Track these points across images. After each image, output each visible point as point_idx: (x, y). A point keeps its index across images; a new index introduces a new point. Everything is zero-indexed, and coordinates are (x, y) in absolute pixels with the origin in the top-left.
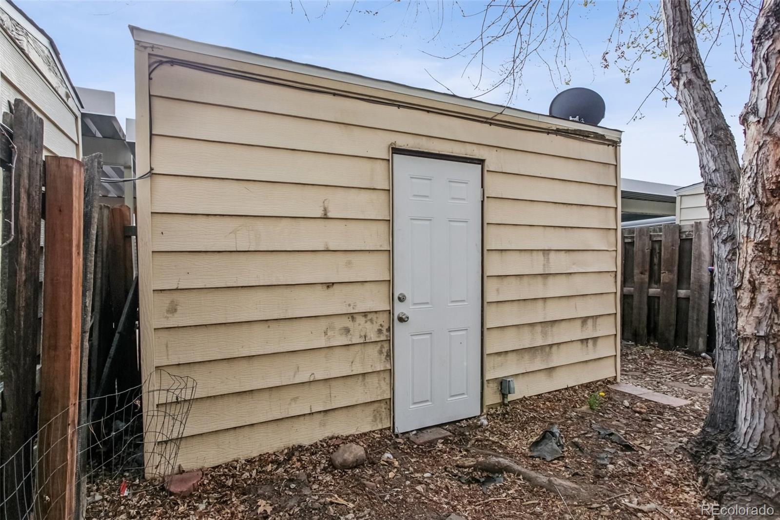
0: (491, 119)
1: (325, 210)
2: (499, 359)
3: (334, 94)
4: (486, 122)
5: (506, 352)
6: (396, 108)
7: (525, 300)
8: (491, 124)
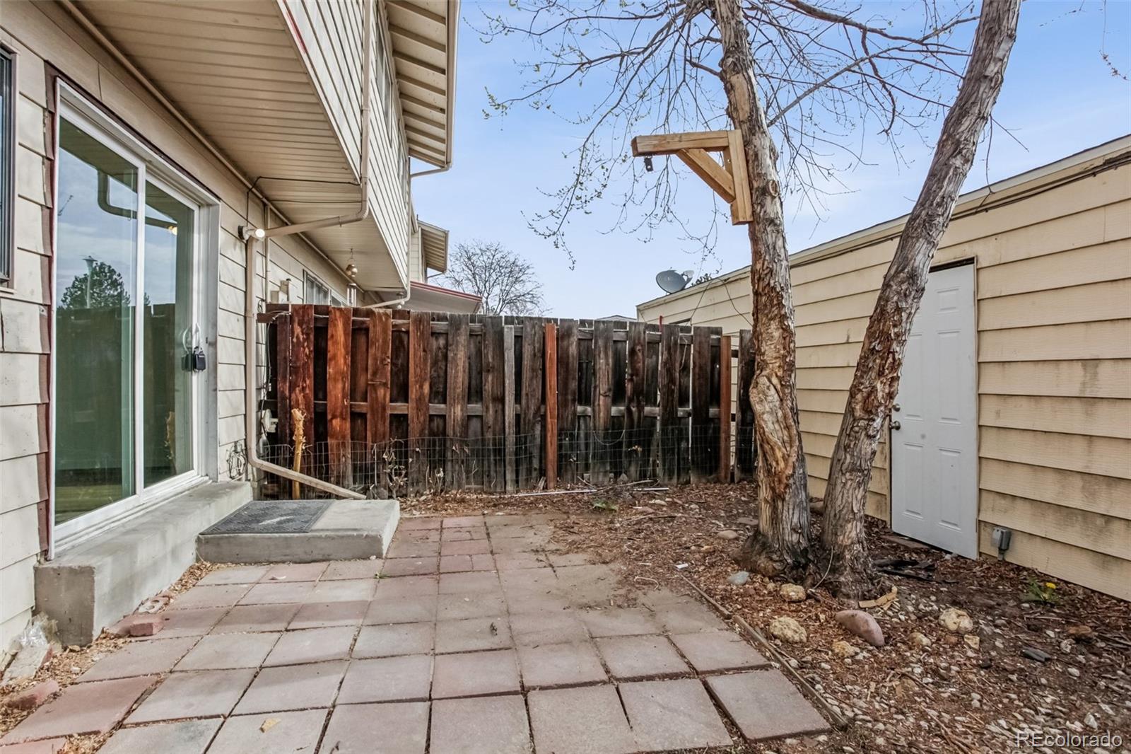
0: (981, 206)
1: (848, 338)
2: (1003, 503)
3: (851, 251)
4: (976, 213)
5: (1014, 497)
6: (890, 241)
7: (1046, 432)
8: (986, 210)
